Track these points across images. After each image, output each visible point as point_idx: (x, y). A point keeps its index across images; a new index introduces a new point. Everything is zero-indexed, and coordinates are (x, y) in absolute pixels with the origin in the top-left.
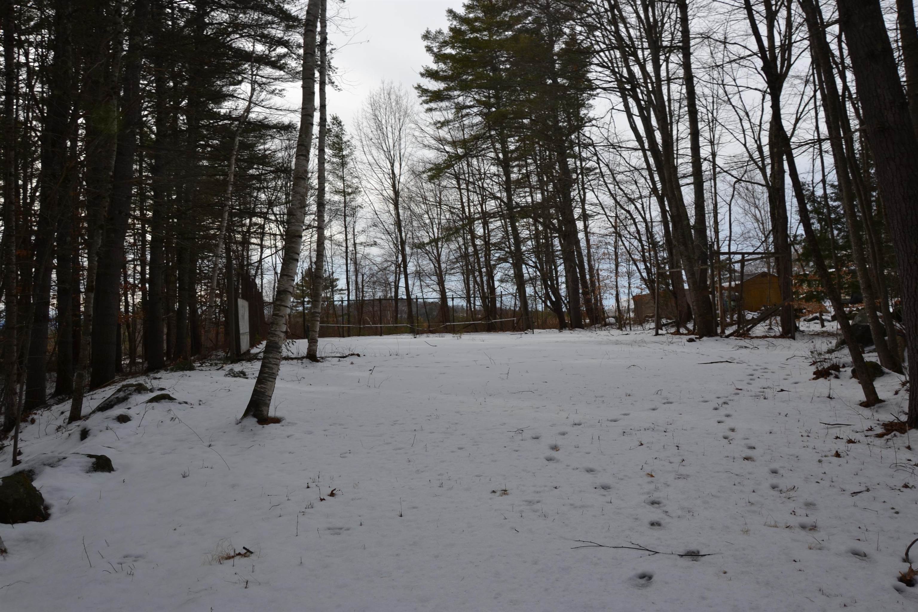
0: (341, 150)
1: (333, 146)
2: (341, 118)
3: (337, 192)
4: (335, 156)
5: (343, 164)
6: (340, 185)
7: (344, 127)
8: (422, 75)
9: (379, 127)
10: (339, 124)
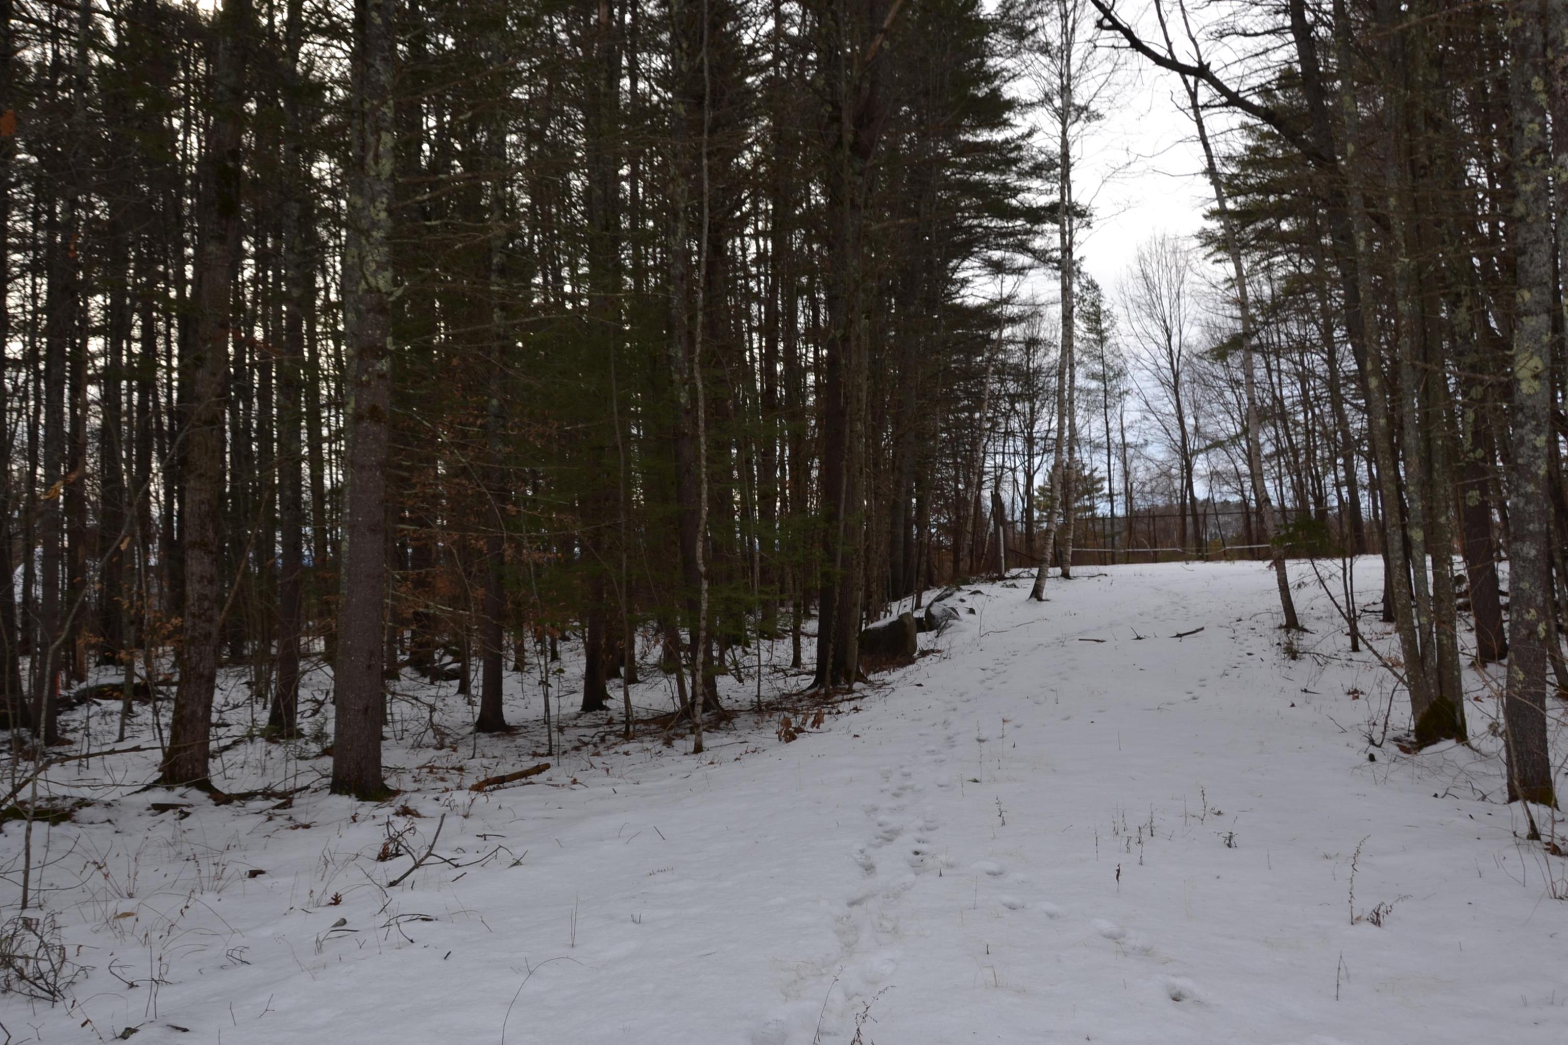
0: (1098, 321)
1: (1087, 317)
2: (1098, 281)
3: (1093, 376)
4: (1090, 330)
5: (1102, 340)
6: (1098, 368)
7: (1102, 292)
8: (1206, 217)
9: (1150, 287)
10: (1096, 287)
